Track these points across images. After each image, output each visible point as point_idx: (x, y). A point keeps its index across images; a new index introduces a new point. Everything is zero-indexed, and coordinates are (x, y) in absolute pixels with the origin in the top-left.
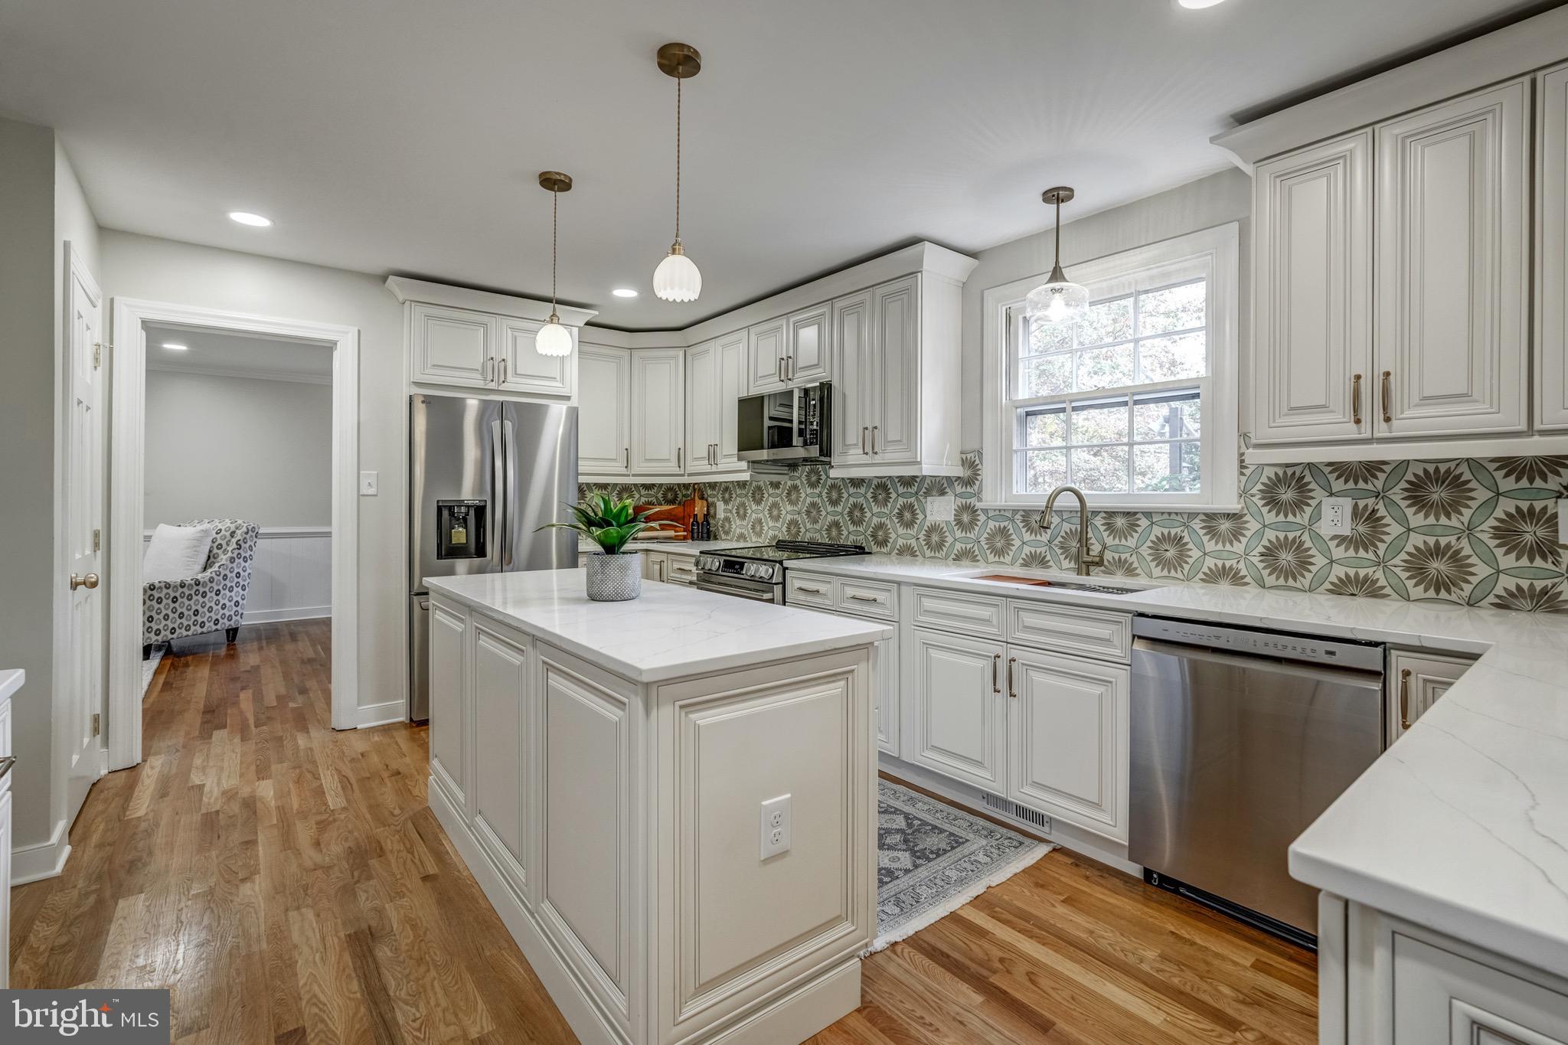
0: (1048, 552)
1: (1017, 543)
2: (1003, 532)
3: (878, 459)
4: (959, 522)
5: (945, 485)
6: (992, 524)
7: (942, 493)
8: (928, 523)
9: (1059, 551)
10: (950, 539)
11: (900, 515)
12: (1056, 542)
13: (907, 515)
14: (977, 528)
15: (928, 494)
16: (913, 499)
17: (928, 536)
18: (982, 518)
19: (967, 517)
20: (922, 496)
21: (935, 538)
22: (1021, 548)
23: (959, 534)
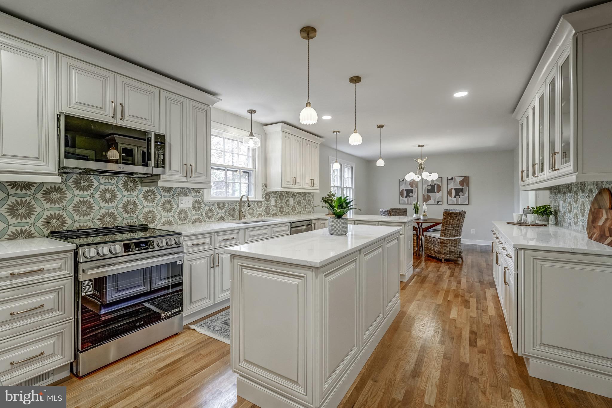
0: (225, 215)
1: (215, 213)
2: (211, 210)
3: (191, 180)
4: (194, 208)
5: (187, 192)
6: (207, 208)
7: (186, 195)
8: (179, 209)
9: (228, 215)
10: (190, 215)
11: (163, 206)
12: (227, 212)
13: (167, 206)
14: (201, 210)
15: (179, 196)
16: (170, 199)
17: (179, 215)
18: (203, 205)
19: (197, 205)
20: (175, 197)
21: (183, 215)
22: (217, 215)
23: (194, 212)
